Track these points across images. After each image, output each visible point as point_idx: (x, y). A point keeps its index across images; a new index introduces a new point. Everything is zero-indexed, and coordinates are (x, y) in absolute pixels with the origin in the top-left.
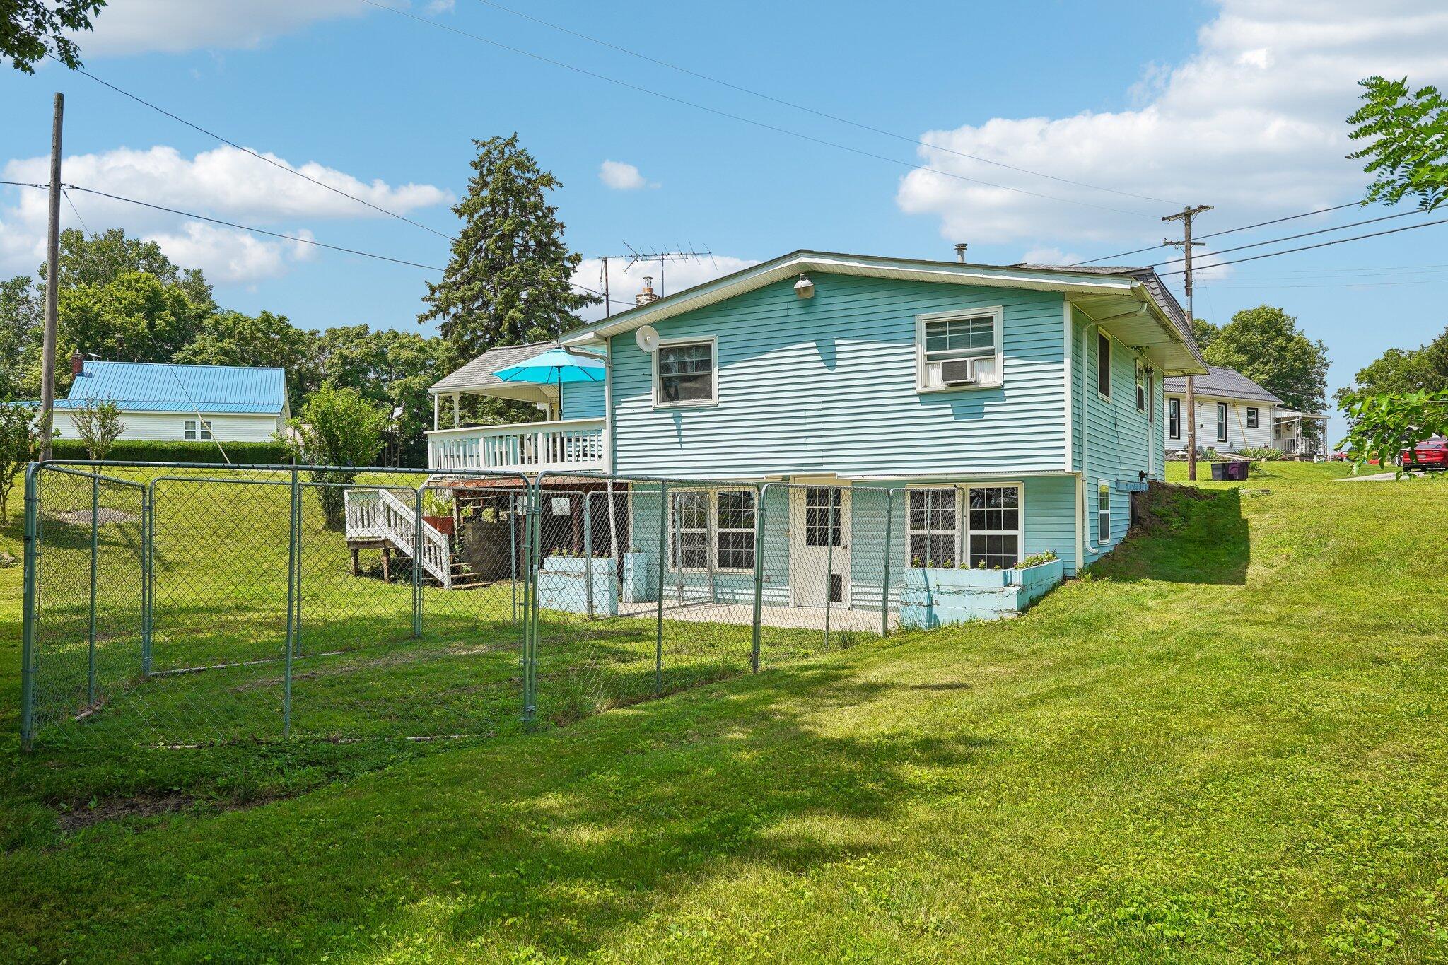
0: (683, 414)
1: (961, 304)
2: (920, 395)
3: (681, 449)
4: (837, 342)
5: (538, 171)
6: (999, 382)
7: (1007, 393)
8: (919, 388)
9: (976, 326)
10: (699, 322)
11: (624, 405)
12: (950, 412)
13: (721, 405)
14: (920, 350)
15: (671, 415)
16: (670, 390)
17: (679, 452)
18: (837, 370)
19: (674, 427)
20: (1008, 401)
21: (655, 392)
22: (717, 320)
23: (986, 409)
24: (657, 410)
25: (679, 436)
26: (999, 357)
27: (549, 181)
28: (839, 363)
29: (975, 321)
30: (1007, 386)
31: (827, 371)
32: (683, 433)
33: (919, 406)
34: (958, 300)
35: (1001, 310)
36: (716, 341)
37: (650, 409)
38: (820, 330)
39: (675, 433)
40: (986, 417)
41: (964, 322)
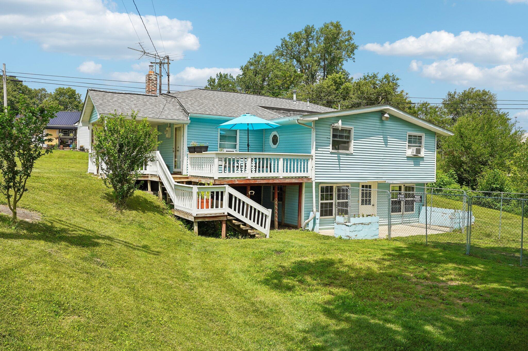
0: (341, 156)
1: (416, 131)
2: (407, 157)
3: (340, 169)
4: (388, 137)
6: (423, 156)
7: (425, 159)
8: (407, 155)
9: (418, 138)
10: (348, 120)
11: (320, 149)
12: (414, 163)
13: (354, 154)
14: (407, 143)
15: (336, 156)
16: (336, 146)
17: (339, 171)
18: (388, 146)
19: (337, 161)
20: (425, 161)
21: (331, 145)
22: (354, 121)
23: (420, 163)
24: (332, 153)
26: (424, 148)
28: (388, 144)
29: (418, 136)
30: (425, 157)
31: (385, 146)
32: (341, 163)
33: (406, 161)
34: (416, 129)
35: (424, 134)
36: (353, 129)
37: (329, 153)
38: (384, 132)
39: (338, 163)
40: (421, 165)
41: (416, 136)
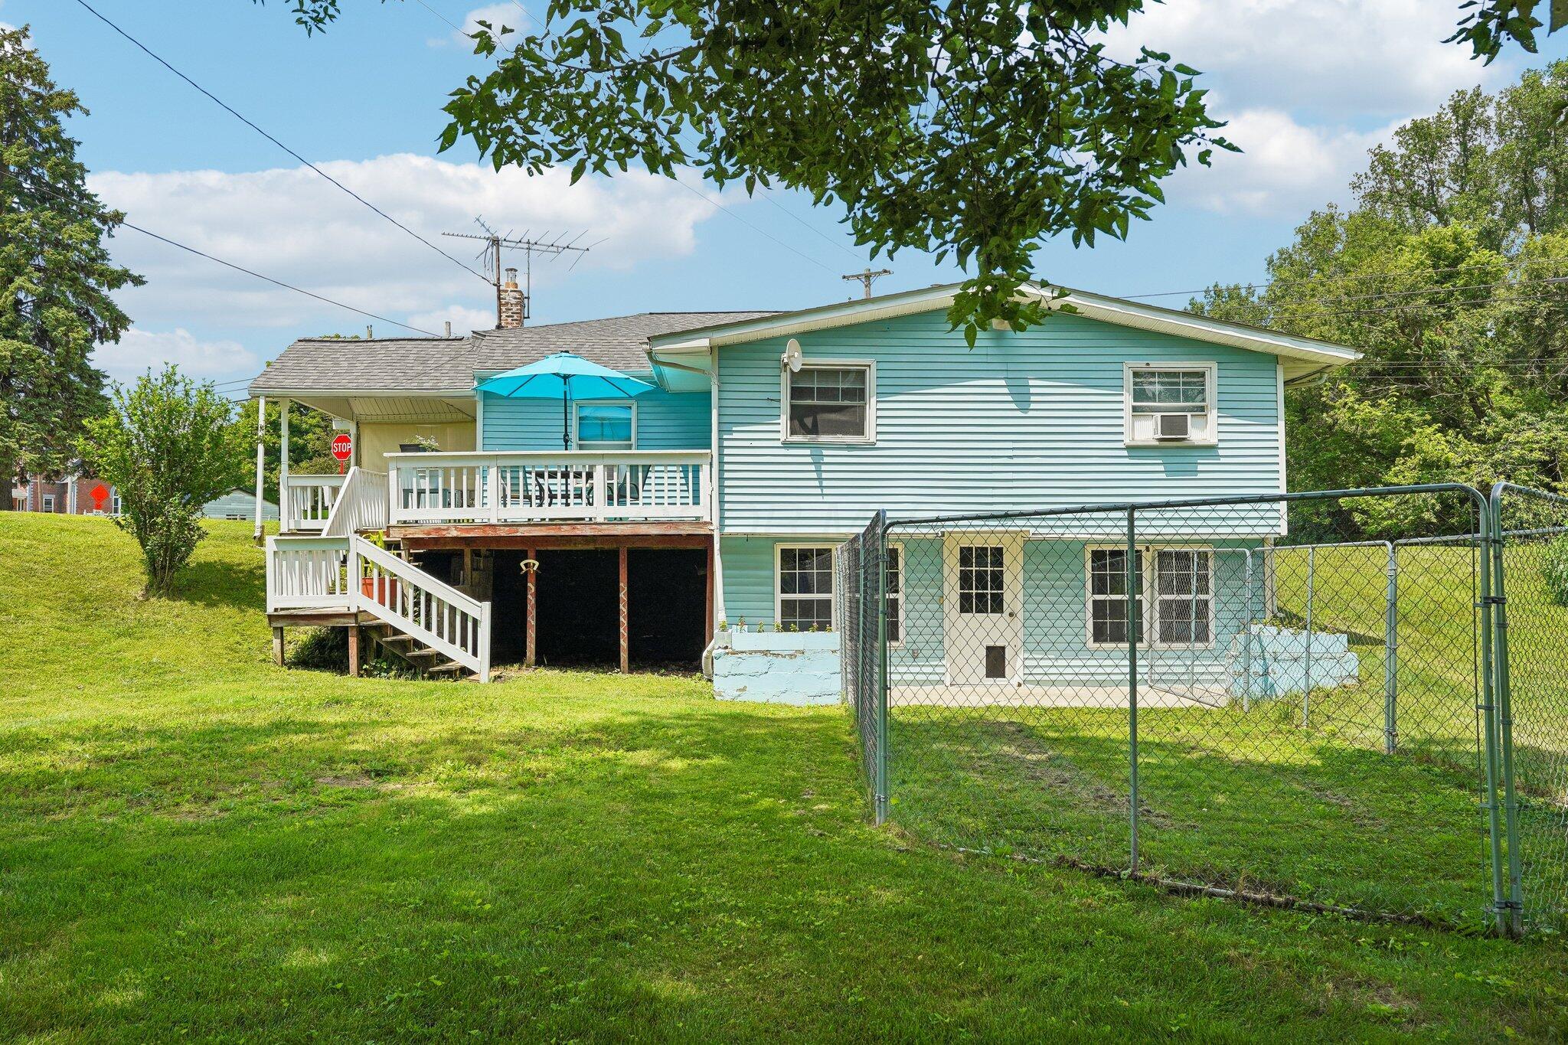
0: (825, 452)
1: (1172, 356)
2: (1128, 448)
3: (822, 495)
4: (1031, 383)
5: (52, 87)
6: (1213, 441)
7: (1221, 452)
8: (1128, 441)
9: (1185, 379)
10: (851, 341)
11: (735, 435)
12: (1162, 468)
13: (879, 445)
14: (1128, 400)
15: (808, 452)
16: (805, 420)
17: (820, 499)
18: (1030, 414)
19: (813, 468)
20: (1223, 460)
21: (784, 420)
22: (879, 342)
23: (1200, 467)
24: (787, 445)
25: (820, 479)
26: (1213, 415)
27: (70, 103)
28: (1033, 406)
29: (1185, 374)
30: (1221, 445)
31: (1019, 414)
32: (824, 475)
33: (1127, 460)
34: (1169, 350)
35: (1215, 366)
36: (874, 367)
37: (779, 444)
38: (1011, 367)
39: (814, 475)
40: (1200, 476)
41: (1176, 375)
